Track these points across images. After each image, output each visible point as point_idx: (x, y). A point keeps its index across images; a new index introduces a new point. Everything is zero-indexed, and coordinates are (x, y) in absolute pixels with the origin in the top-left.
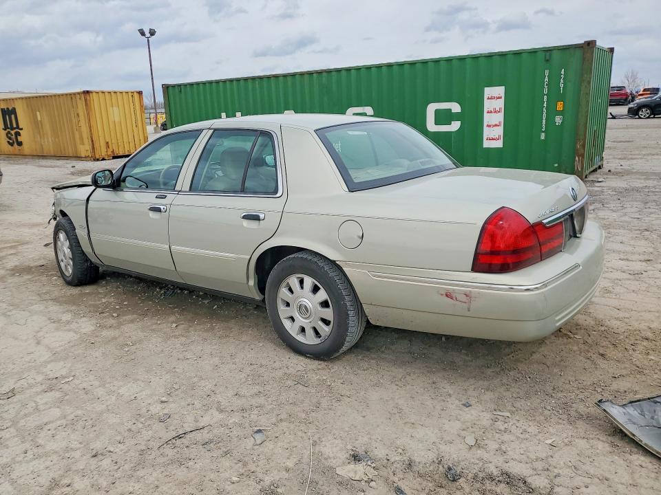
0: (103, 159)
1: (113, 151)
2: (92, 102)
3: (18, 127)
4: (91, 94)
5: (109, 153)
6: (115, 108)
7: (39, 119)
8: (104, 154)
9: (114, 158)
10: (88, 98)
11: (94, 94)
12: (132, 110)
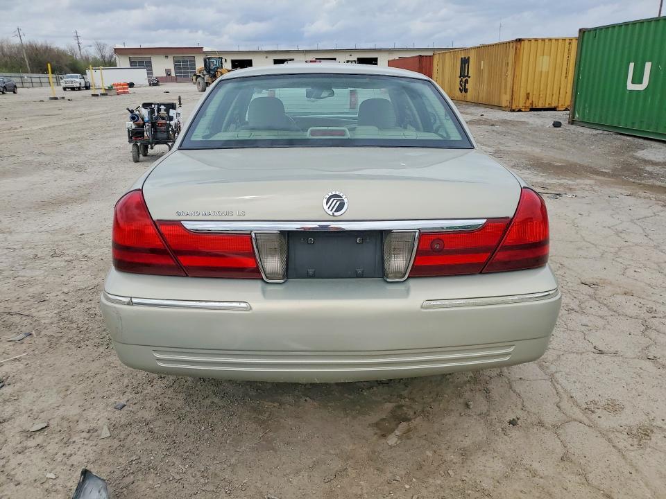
0: (520, 111)
1: (532, 104)
2: (522, 50)
3: (467, 76)
4: (523, 42)
5: (528, 105)
6: (545, 57)
7: (482, 68)
8: (521, 106)
9: (532, 110)
10: (519, 46)
11: (526, 42)
12: (566, 58)
